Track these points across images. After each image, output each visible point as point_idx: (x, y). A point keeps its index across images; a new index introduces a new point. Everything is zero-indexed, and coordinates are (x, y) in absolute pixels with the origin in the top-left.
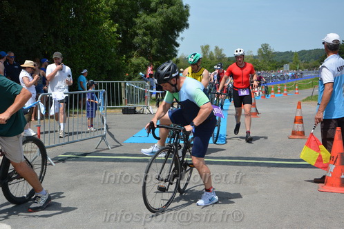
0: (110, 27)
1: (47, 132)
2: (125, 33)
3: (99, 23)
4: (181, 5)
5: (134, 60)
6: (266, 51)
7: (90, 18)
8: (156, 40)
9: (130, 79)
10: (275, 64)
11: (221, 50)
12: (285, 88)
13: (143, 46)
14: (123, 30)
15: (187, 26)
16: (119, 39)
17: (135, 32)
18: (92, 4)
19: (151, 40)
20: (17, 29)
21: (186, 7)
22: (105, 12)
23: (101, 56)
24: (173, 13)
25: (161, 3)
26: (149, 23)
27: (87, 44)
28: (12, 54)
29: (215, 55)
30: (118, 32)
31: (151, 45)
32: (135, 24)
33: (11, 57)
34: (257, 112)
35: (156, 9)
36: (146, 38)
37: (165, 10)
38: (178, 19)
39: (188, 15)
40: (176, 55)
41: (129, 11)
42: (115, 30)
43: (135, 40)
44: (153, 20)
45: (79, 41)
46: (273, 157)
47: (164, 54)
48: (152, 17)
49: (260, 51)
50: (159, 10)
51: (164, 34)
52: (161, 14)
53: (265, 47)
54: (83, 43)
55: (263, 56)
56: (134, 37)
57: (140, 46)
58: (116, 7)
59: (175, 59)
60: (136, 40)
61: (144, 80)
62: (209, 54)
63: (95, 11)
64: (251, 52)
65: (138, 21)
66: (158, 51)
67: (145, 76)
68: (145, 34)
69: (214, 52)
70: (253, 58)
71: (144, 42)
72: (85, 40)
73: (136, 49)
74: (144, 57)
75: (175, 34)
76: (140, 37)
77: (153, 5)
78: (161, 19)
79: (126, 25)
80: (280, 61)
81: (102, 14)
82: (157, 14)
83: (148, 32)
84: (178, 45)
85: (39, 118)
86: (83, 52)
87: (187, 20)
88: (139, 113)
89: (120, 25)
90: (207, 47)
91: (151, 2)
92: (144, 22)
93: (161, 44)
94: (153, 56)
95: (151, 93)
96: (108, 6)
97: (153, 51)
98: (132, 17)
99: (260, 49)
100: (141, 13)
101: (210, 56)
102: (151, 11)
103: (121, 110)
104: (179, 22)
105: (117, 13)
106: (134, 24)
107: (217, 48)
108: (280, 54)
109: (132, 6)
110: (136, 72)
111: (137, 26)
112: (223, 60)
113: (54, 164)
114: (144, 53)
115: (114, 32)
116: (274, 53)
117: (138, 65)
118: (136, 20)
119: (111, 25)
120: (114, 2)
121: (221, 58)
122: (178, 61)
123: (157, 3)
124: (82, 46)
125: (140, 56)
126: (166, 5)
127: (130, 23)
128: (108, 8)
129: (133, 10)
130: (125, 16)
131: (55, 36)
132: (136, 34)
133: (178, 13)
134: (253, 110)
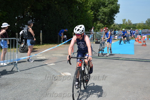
0: (91, 13)
3: (87, 11)
4: (117, 4)
5: (98, 25)
7: (84, 10)
8: (107, 17)
9: (97, 31)
11: (130, 21)
13: (102, 20)
14: (95, 14)
15: (119, 12)
16: (93, 17)
17: (99, 14)
18: (85, 4)
22: (89, 7)
24: (114, 7)
25: (109, 3)
26: (105, 11)
29: (128, 23)
31: (105, 19)
35: (107, 6)
36: (103, 17)
37: (111, 6)
39: (119, 8)
40: (114, 23)
41: (97, 7)
42: (92, 13)
44: (106, 10)
47: (110, 23)
49: (146, 21)
50: (109, 6)
51: (110, 15)
53: (149, 20)
55: (148, 23)
58: (93, 5)
60: (100, 17)
63: (86, 7)
64: (143, 22)
65: (100, 10)
66: (107, 22)
68: (103, 15)
69: (127, 22)
70: (143, 24)
71: (102, 18)
72: (82, 17)
73: (99, 20)
75: (114, 15)
77: (106, 4)
78: (109, 9)
82: (107, 8)
83: (104, 14)
84: (115, 19)
87: (118, 10)
89: (94, 12)
90: (125, 20)
91: (105, 3)
92: (103, 10)
93: (108, 19)
94: (105, 23)
96: (90, 4)
97: (106, 21)
98: (98, 9)
99: (147, 21)
100: (102, 7)
101: (126, 23)
102: (105, 7)
103: (95, 42)
104: (116, 11)
105: (93, 7)
106: (99, 11)
107: (129, 20)
110: (99, 29)
117: (100, 27)
118: (99, 10)
119: (91, 12)
120: (92, 3)
121: (130, 24)
122: (114, 25)
123: (108, 4)
124: (81, 20)
125: (101, 23)
126: (111, 4)
127: (97, 11)
128: (90, 6)
129: (99, 6)
130: (96, 8)
131: (72, 16)
132: (99, 15)
133: (116, 7)
134: (144, 43)
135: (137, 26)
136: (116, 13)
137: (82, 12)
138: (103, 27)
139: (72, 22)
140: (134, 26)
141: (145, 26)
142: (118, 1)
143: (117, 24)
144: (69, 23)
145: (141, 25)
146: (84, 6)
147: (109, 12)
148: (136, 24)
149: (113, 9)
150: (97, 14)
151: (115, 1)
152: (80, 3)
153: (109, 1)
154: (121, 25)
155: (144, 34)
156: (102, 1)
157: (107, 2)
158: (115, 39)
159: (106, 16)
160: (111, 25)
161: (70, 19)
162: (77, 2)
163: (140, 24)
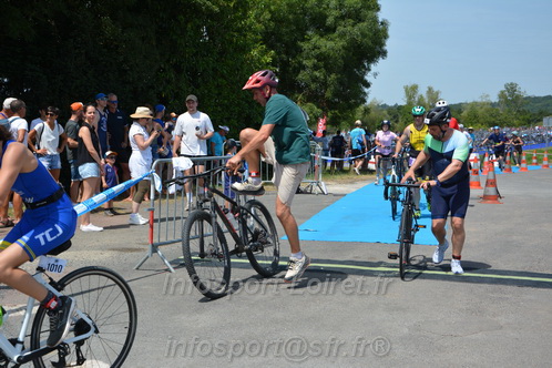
0: (261, 56)
1: (163, 220)
2: (284, 65)
3: (244, 49)
4: (375, 20)
6: (512, 94)
7: (231, 42)
8: (333, 76)
10: (528, 116)
11: (437, 93)
12: (546, 156)
13: (313, 86)
14: (282, 61)
15: (384, 54)
17: (300, 63)
18: (234, 20)
19: (325, 77)
20: (121, 58)
21: (382, 23)
22: (255, 34)
23: (247, 102)
24: (362, 34)
25: (342, 17)
26: (323, 49)
27: (225, 82)
28: (115, 98)
29: (427, 101)
30: (274, 64)
31: (325, 85)
32: (301, 51)
33: (113, 102)
34: (498, 195)
35: (335, 28)
36: (317, 74)
37: (349, 28)
38: (370, 44)
39: (386, 37)
40: (365, 101)
41: (292, 31)
42: (269, 60)
43: (300, 76)
44: (328, 45)
45: (214, 78)
46: (526, 270)
47: (346, 99)
48: (327, 39)
49: (502, 95)
50: (340, 29)
51: (346, 66)
52: (342, 35)
53: (512, 88)
54: (220, 80)
55: (507, 103)
56: (299, 72)
57: (307, 86)
58: (272, 24)
59: (362, 107)
60: (303, 76)
61: (313, 139)
62: (417, 99)
63: (239, 30)
64: (487, 96)
65: (305, 46)
66: (335, 95)
67: (315, 134)
68: (316, 68)
69: (425, 96)
70: (489, 107)
71: (315, 80)
72: (223, 76)
73: (300, 90)
74: (314, 102)
75: (364, 66)
76: (308, 71)
77: (330, 21)
78: (342, 43)
79: (287, 53)
80: (536, 111)
81: (250, 36)
82: (336, 35)
83: (321, 64)
84: (367, 85)
85: (152, 197)
86: (220, 94)
87: (384, 45)
88: (305, 192)
89: (278, 53)
90: (414, 88)
91: (326, 17)
92: (315, 47)
93: (341, 83)
94: (328, 101)
95: (325, 162)
96: (259, 22)
97: (328, 94)
98: (296, 40)
99: (502, 92)
100: (310, 33)
101: (419, 102)
102: (327, 31)
104: (371, 47)
105: (273, 34)
106: (299, 50)
107: (430, 89)
108: (536, 100)
109: (297, 22)
111: (304, 54)
113: (173, 270)
114: (313, 98)
115: (268, 64)
116: (526, 98)
118: (302, 44)
119: (264, 53)
120: (268, 16)
122: (367, 111)
123: (336, 18)
124: (218, 86)
125: (308, 101)
126: (351, 21)
127: (293, 49)
128: (259, 27)
129: (298, 29)
130: (286, 38)
131: (178, 69)
132: (304, 67)
133: (371, 34)
134: (491, 191)
135: (465, 113)
136: (373, 59)
137: (221, 55)
139: (177, 96)
140: (454, 114)
141: (498, 115)
142: (379, 9)
143: (385, 106)
144: (164, 101)
145: (480, 112)
147: (342, 52)
149: (359, 39)
150: (294, 62)
151: (369, 8)
152: (211, 15)
153: (341, 6)
154: (400, 108)
156: (312, 8)
157: (334, 13)
159: (329, 70)
160: (351, 107)
161: (168, 82)
162: (197, 10)
163: (475, 104)
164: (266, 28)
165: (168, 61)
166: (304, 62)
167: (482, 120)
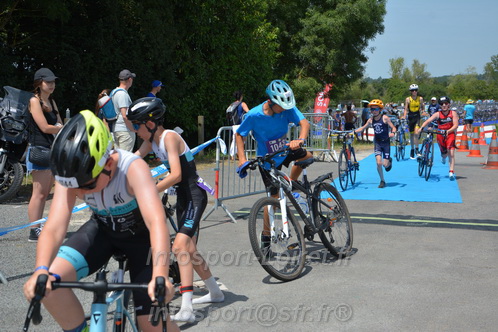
0: (268, 33)
3: (251, 27)
5: (299, 83)
7: (241, 20)
8: (332, 51)
11: (423, 66)
13: (314, 61)
15: (381, 29)
17: (301, 40)
19: (325, 52)
22: (261, 11)
23: (255, 76)
24: (361, 10)
26: (324, 26)
27: (235, 58)
29: (412, 74)
30: (277, 40)
31: (324, 59)
32: (302, 28)
35: (335, 4)
36: (317, 49)
37: (349, 5)
38: (369, 20)
39: (384, 12)
40: (361, 75)
41: (293, 8)
42: (275, 36)
43: (301, 52)
44: (328, 21)
45: (225, 54)
47: (344, 74)
48: (327, 16)
49: (486, 69)
50: (340, 6)
51: (346, 42)
52: (342, 12)
54: (231, 56)
55: (494, 75)
56: (297, 47)
58: (275, 2)
59: (359, 81)
60: (303, 52)
62: (402, 72)
63: (250, 10)
64: (474, 68)
65: (306, 22)
66: (334, 70)
69: (410, 69)
70: (475, 79)
71: (315, 55)
72: (233, 53)
73: (300, 66)
74: (314, 77)
75: (361, 41)
76: (306, 47)
78: (341, 20)
79: (288, 30)
81: (257, 14)
82: (335, 12)
83: (322, 40)
84: (364, 59)
86: (230, 69)
87: (381, 20)
89: (281, 30)
90: (400, 62)
92: (316, 24)
93: (339, 57)
94: (327, 75)
97: (328, 68)
98: (298, 17)
99: (489, 65)
100: (310, 10)
101: (405, 76)
102: (326, 7)
104: (368, 24)
105: (276, 11)
106: (300, 27)
107: (416, 62)
111: (305, 31)
112: (426, 82)
113: (234, 221)
114: (312, 72)
115: (273, 40)
117: (305, 90)
118: (302, 21)
119: (269, 30)
121: (422, 79)
122: (363, 85)
124: (229, 62)
125: (308, 76)
127: (294, 26)
128: (265, 5)
129: (299, 6)
130: (288, 15)
131: (192, 46)
132: (303, 43)
133: (369, 10)
134: (494, 157)
135: (451, 86)
136: (370, 34)
137: (231, 32)
138: (317, 92)
139: (192, 72)
140: (440, 87)
141: (485, 87)
144: (181, 77)
145: (466, 84)
146: (241, 5)
147: (342, 29)
148: (445, 77)
149: (358, 15)
150: (295, 38)
155: (483, 117)
158: (369, 142)
159: (329, 47)
160: (349, 81)
161: (185, 59)
163: (460, 78)
164: (270, 6)
165: (184, 39)
166: (305, 39)
167: (468, 93)
